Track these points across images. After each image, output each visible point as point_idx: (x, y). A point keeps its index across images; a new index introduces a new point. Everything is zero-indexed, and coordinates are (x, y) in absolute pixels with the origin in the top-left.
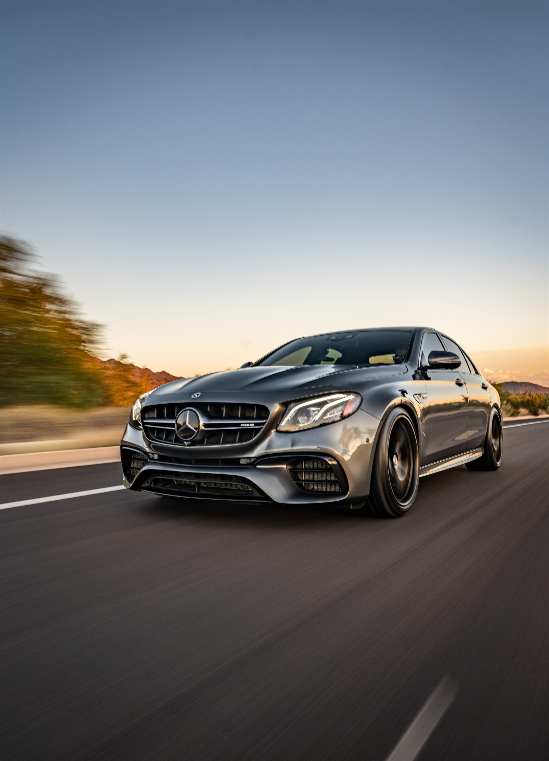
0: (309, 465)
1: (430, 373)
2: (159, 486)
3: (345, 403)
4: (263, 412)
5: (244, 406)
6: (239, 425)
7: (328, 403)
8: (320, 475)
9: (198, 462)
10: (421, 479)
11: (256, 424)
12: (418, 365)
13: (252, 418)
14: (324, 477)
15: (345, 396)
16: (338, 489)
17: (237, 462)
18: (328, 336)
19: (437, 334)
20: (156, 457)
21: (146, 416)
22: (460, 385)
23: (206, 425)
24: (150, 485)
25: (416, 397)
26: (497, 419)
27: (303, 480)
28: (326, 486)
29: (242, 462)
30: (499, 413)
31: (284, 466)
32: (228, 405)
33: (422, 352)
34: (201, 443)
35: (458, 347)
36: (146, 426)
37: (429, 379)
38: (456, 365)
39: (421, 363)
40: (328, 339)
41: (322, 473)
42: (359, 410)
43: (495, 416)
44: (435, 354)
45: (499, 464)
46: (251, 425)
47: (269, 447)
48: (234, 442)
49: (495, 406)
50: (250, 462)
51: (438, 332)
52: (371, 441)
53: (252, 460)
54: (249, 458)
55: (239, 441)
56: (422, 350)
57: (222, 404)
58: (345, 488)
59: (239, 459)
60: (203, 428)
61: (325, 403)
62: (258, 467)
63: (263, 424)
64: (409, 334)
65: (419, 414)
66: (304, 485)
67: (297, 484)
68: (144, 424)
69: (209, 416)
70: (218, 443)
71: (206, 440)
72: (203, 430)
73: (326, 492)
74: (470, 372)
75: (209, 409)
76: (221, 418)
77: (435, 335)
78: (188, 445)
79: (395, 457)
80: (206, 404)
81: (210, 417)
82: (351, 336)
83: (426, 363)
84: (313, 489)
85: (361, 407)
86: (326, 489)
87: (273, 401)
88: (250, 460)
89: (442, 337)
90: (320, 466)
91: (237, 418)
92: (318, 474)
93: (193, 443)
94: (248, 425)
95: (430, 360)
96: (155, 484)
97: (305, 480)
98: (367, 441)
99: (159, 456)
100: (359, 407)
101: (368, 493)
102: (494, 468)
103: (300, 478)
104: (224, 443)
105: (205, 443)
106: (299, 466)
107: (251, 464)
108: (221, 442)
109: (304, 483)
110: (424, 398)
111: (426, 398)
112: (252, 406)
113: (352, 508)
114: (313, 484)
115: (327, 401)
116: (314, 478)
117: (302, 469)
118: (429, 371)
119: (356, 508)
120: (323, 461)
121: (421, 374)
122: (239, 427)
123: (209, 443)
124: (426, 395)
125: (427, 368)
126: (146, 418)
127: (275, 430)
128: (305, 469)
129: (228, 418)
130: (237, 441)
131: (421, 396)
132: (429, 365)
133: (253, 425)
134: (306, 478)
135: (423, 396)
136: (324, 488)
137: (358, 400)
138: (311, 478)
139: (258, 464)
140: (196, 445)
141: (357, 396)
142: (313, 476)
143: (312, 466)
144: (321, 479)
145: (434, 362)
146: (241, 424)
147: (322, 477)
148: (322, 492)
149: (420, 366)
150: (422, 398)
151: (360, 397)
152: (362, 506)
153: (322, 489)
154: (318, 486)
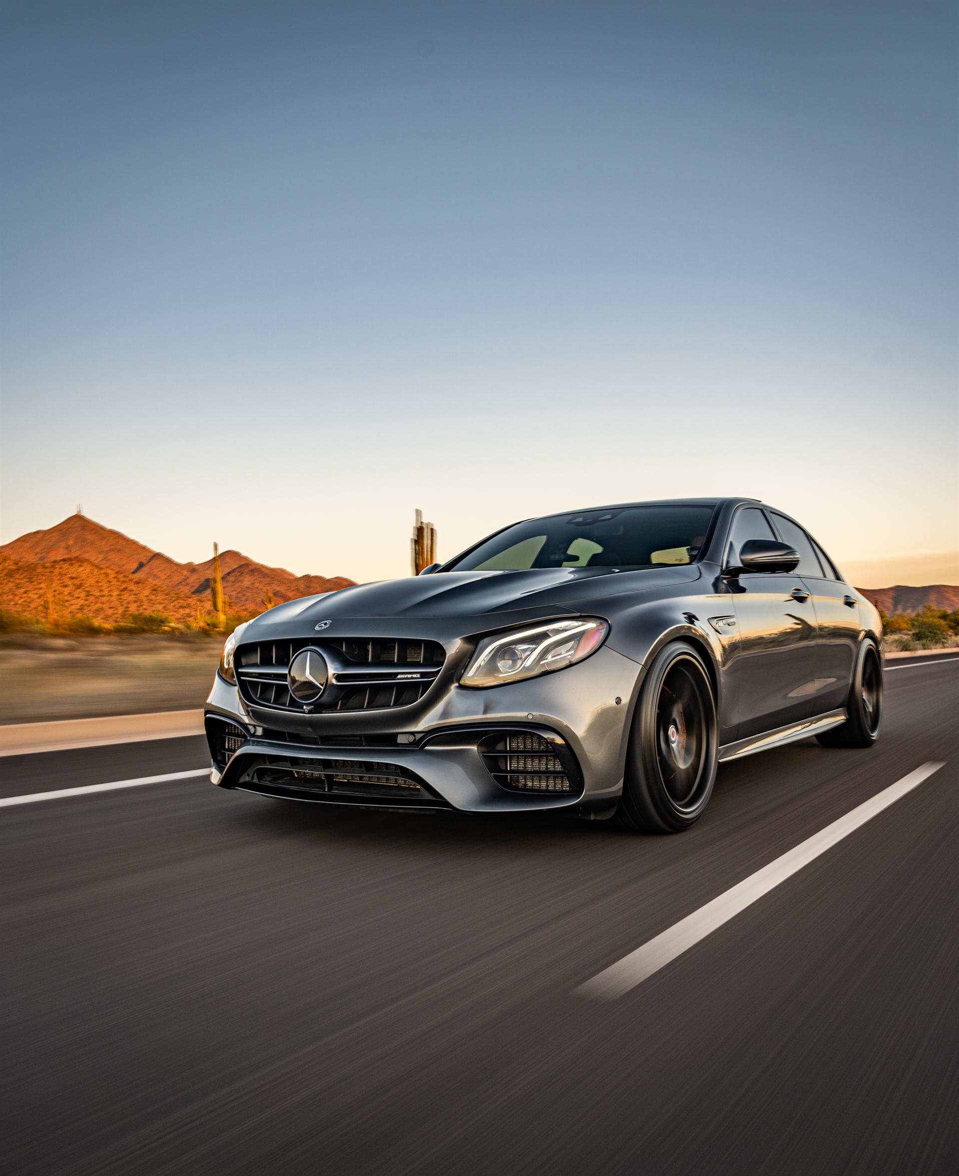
0: (517, 744)
1: (743, 580)
2: (266, 782)
3: (578, 637)
4: (435, 652)
5: (405, 644)
6: (394, 676)
7: (550, 636)
8: (537, 761)
9: (325, 740)
10: (721, 767)
11: (423, 675)
12: (722, 566)
13: (416, 665)
15: (580, 623)
16: (566, 786)
17: (391, 739)
18: (570, 517)
19: (761, 510)
20: (260, 731)
21: (244, 661)
22: (801, 600)
23: (339, 677)
24: (253, 779)
25: (714, 622)
26: (873, 657)
27: (506, 771)
28: (547, 782)
29: (401, 740)
30: (877, 647)
31: (475, 748)
32: (376, 642)
33: (731, 544)
34: (332, 707)
35: (802, 532)
36: (243, 678)
37: (742, 590)
38: (789, 566)
39: (728, 562)
40: (569, 523)
41: (540, 758)
42: (604, 646)
43: (869, 652)
44: (752, 546)
45: (875, 735)
46: (414, 676)
47: (445, 714)
48: (388, 706)
49: (870, 635)
50: (415, 740)
51: (765, 506)
52: (626, 700)
53: (418, 736)
54: (413, 733)
55: (396, 704)
56: (731, 539)
57: (366, 641)
58: (578, 785)
59: (395, 735)
60: (334, 682)
61: (545, 636)
62: (427, 748)
63: (435, 674)
64: (709, 511)
65: (718, 655)
66: (509, 781)
67: (495, 777)
68: (239, 675)
69: (344, 661)
70: (360, 708)
71: (340, 702)
72: (333, 685)
73: (547, 791)
74: (825, 576)
75: (344, 649)
76: (365, 664)
77: (759, 511)
78: (310, 712)
79: (672, 729)
80: (340, 640)
81: (346, 664)
82: (609, 517)
83: (736, 562)
84: (525, 785)
85: (607, 644)
86: (547, 786)
87: (451, 633)
88: (414, 736)
89: (772, 515)
90: (536, 746)
91: (391, 664)
92: (533, 761)
93: (319, 707)
94: (409, 676)
95: (744, 557)
96: (259, 778)
97: (511, 771)
98: (616, 703)
99: (265, 730)
100: (603, 643)
101: (620, 792)
102: (867, 743)
103: (503, 768)
104: (370, 706)
105: (338, 708)
106: (500, 747)
107: (415, 743)
108: (365, 705)
109: (509, 776)
110: (729, 625)
111: (734, 624)
112: (416, 644)
113: (592, 818)
114: (525, 778)
115: (547, 632)
116: (526, 768)
117: (506, 751)
118: (742, 576)
119: (600, 818)
120: (540, 737)
121: (727, 582)
122: (394, 679)
123: (344, 708)
124: (734, 618)
125: (737, 571)
126: (243, 664)
127: (457, 684)
128: (511, 751)
129: (376, 663)
130: (392, 705)
131: (723, 620)
132: (741, 565)
133: (419, 676)
134: (513, 768)
135: (727, 620)
136: (544, 784)
137: (602, 630)
138: (521, 767)
139: (428, 743)
140: (324, 711)
141: (601, 624)
142: (525, 763)
143: (522, 747)
144: (538, 768)
145: (750, 560)
146: (397, 674)
147: (539, 765)
148: (540, 791)
149: (725, 569)
150: (726, 624)
151: (606, 626)
152: (611, 814)
153: (540, 786)
154: (532, 780)
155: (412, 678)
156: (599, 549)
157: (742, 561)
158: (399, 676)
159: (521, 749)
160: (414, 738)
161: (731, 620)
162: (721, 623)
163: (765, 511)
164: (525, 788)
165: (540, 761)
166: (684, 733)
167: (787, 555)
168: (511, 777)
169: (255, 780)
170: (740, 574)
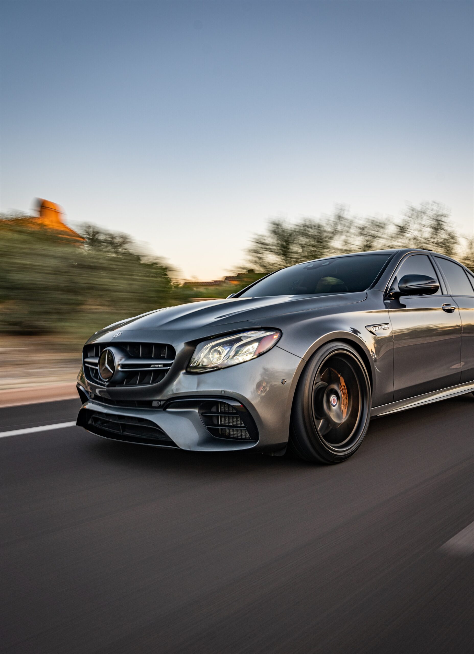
1: (403, 300)
3: (259, 340)
4: (172, 350)
5: (158, 346)
6: (149, 365)
7: (243, 341)
8: (235, 419)
10: (373, 419)
11: (165, 365)
12: (386, 292)
13: (163, 358)
14: (240, 421)
15: (262, 332)
16: (248, 435)
17: (149, 404)
19: (428, 256)
21: (89, 355)
22: (450, 311)
23: (123, 366)
25: (371, 328)
27: (218, 425)
28: (241, 432)
29: (155, 404)
31: (196, 411)
32: (144, 345)
33: (396, 277)
34: (120, 383)
35: (461, 268)
36: (86, 365)
38: (433, 291)
39: (391, 289)
40: (305, 268)
42: (275, 347)
44: (406, 279)
46: (160, 366)
47: (176, 389)
48: (148, 383)
50: (161, 404)
51: (431, 253)
52: (289, 381)
53: (162, 403)
55: (153, 382)
56: (396, 274)
57: (140, 344)
58: (255, 437)
59: (151, 402)
60: (119, 368)
62: (168, 410)
63: (170, 365)
66: (220, 431)
67: (209, 429)
68: (85, 362)
69: (128, 356)
70: (135, 384)
71: (125, 381)
72: (119, 371)
73: (241, 439)
75: (128, 349)
76: (137, 358)
77: (426, 256)
78: (108, 386)
79: (333, 398)
81: (128, 358)
83: (397, 289)
84: (229, 433)
85: (277, 345)
86: (241, 435)
87: (179, 340)
88: (160, 402)
91: (150, 358)
92: (233, 419)
94: (157, 366)
95: (400, 286)
96: (95, 423)
97: (221, 425)
98: (282, 383)
100: (275, 345)
101: (288, 441)
103: (215, 422)
104: (140, 383)
105: (124, 384)
106: (214, 409)
107: (160, 407)
108: (138, 382)
111: (387, 328)
112: (164, 346)
113: (272, 455)
114: (229, 429)
115: (241, 338)
116: (230, 423)
117: (217, 412)
119: (277, 455)
120: (229, 405)
121: (390, 301)
122: (149, 367)
123: (127, 385)
124: (388, 325)
125: (397, 296)
126: (89, 356)
127: (185, 371)
128: (221, 413)
129: (143, 357)
130: (150, 382)
131: (380, 327)
132: (399, 291)
133: (162, 366)
134: (222, 423)
135: (382, 326)
137: (276, 337)
138: (227, 423)
139: (167, 407)
140: (117, 386)
141: (277, 332)
142: (229, 420)
143: (227, 409)
144: (236, 424)
145: (405, 287)
146: (151, 364)
147: (237, 422)
148: (237, 438)
149: (389, 293)
150: (381, 329)
151: (279, 334)
152: (283, 453)
153: (237, 435)
154: (233, 431)
155: (159, 367)
157: (399, 288)
158: (152, 366)
160: (160, 403)
161: (386, 326)
162: (377, 328)
163: (430, 257)
164: (229, 436)
165: (237, 419)
166: (346, 399)
167: (429, 284)
168: (221, 429)
169: (93, 423)
170: (400, 296)
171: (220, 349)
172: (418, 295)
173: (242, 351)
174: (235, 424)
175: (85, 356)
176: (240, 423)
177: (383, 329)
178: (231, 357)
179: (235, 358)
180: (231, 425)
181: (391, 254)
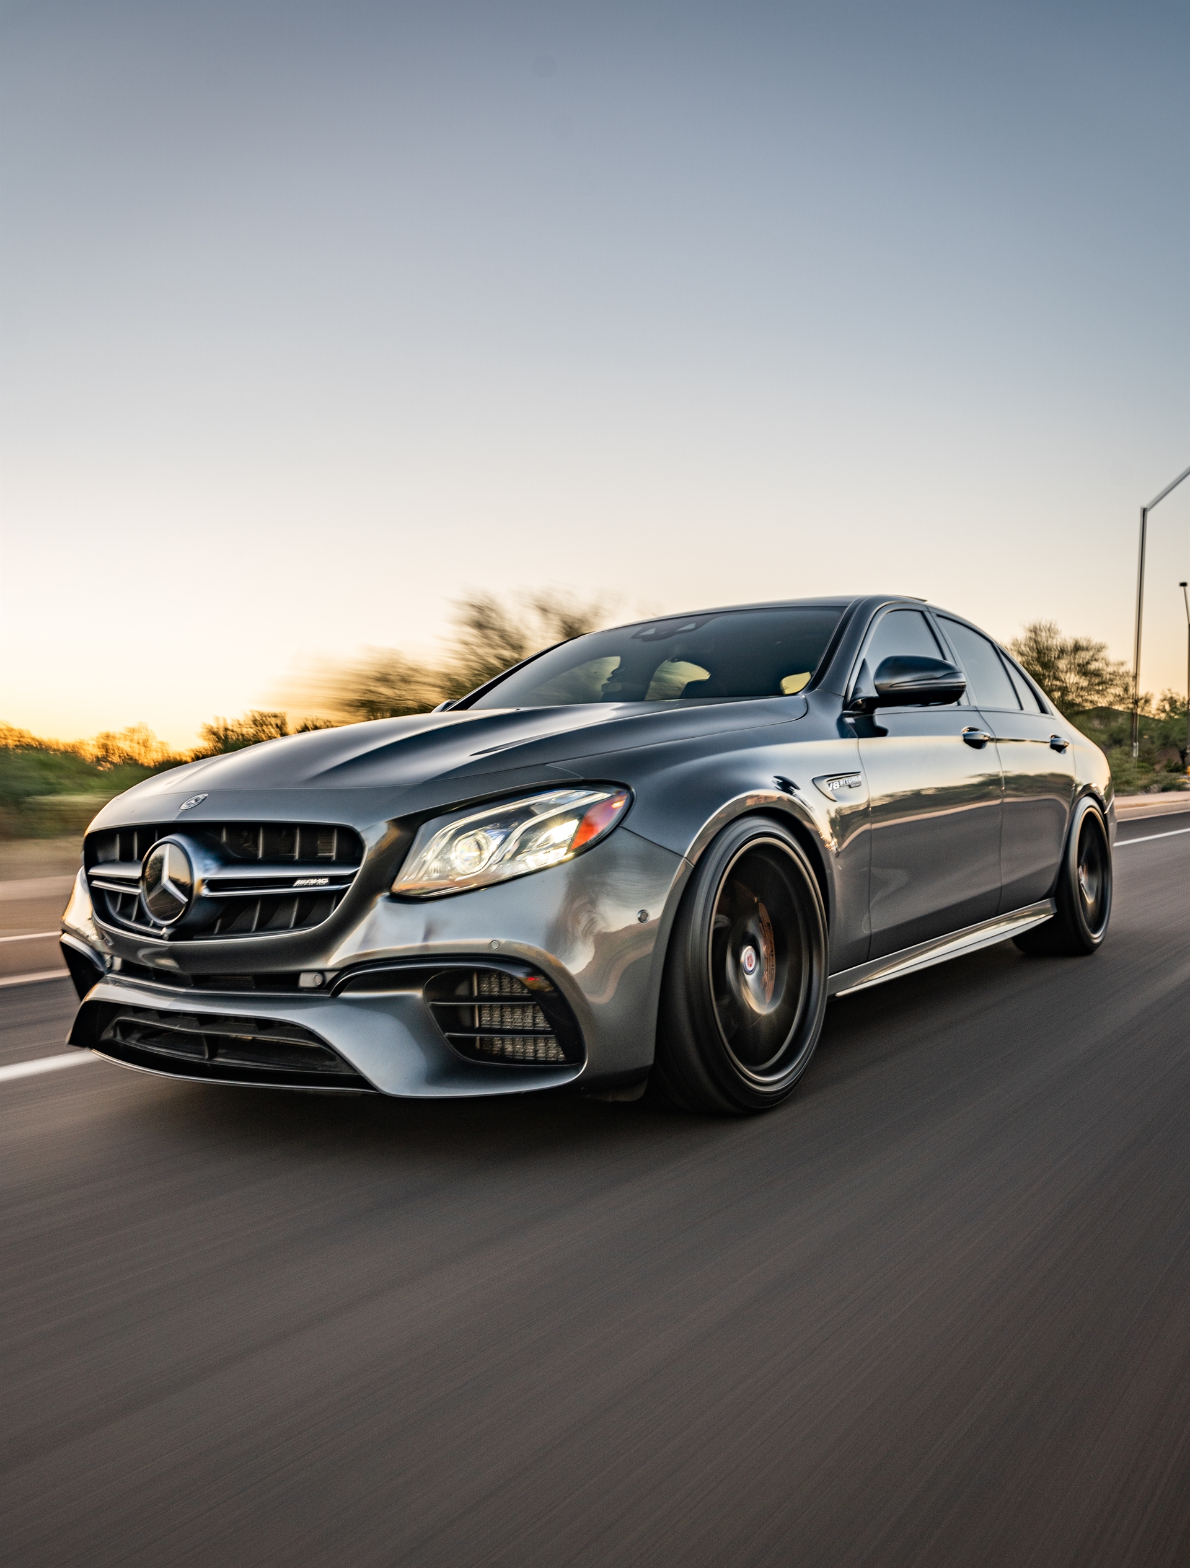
0: (491, 987)
1: (881, 717)
2: (133, 1042)
3: (579, 813)
4: (351, 843)
5: (310, 830)
6: (290, 881)
7: (537, 815)
8: (518, 1012)
9: (199, 981)
10: (835, 1004)
11: (334, 880)
12: (846, 696)
13: (326, 863)
14: (530, 1017)
15: (584, 793)
16: (555, 1054)
17: (291, 981)
18: (639, 628)
19: (922, 613)
20: (117, 964)
21: (101, 856)
22: (978, 744)
23: (213, 885)
24: (115, 1036)
25: (824, 784)
26: (1095, 824)
27: (472, 1029)
28: (535, 1044)
29: (306, 981)
30: (1102, 810)
31: (418, 994)
32: (273, 828)
33: (864, 663)
34: (205, 930)
35: (988, 645)
36: (96, 883)
37: (882, 732)
38: (952, 695)
39: (856, 691)
40: (635, 637)
41: (524, 1009)
42: (620, 831)
43: (1090, 817)
44: (893, 666)
45: (1097, 937)
46: (320, 881)
47: (366, 940)
48: (285, 927)
49: (1088, 791)
50: (324, 982)
51: (927, 607)
52: (655, 913)
53: (330, 976)
54: (322, 972)
55: (300, 923)
56: (863, 656)
57: (257, 826)
58: (574, 1054)
59: (296, 975)
60: (205, 892)
61: (527, 813)
62: (344, 995)
63: (349, 878)
64: (834, 614)
65: (825, 831)
66: (476, 1046)
67: (452, 1039)
68: (90, 879)
69: (225, 859)
70: (246, 931)
71: (219, 922)
72: (202, 899)
73: (536, 1061)
74: (1022, 708)
75: (223, 840)
76: (251, 861)
77: (918, 615)
78: (171, 938)
79: (747, 952)
80: (217, 826)
81: (226, 862)
82: (691, 626)
83: (869, 690)
84: (503, 1049)
85: (625, 824)
86: (536, 1051)
87: (373, 814)
88: (324, 976)
89: (939, 620)
90: (506, 991)
91: (290, 863)
92: (513, 1013)
93: (184, 931)
94: (313, 881)
95: (880, 683)
97: (481, 1030)
98: (640, 919)
99: (125, 963)
100: (618, 825)
101: (650, 1061)
102: (1087, 949)
103: (467, 1022)
104: (262, 927)
105: (216, 931)
106: (462, 990)
107: (324, 987)
108: (254, 926)
109: (478, 1038)
110: (850, 786)
111: (858, 785)
112: (327, 829)
113: (610, 1099)
114: (503, 1040)
115: (532, 808)
116: (504, 1022)
117: (470, 997)
118: (878, 711)
119: (623, 1098)
120: (511, 977)
121: (855, 720)
122: (291, 887)
123: (225, 931)
124: (859, 776)
125: (871, 704)
127: (387, 894)
128: (478, 999)
129: (270, 861)
130: (292, 925)
131: (841, 780)
132: (876, 695)
133: (326, 881)
134: (484, 1022)
135: (847, 779)
136: (530, 1049)
137: (619, 805)
138: (496, 1023)
139: (343, 987)
140: (195, 937)
141: (619, 793)
142: (502, 1016)
143: (496, 989)
144: (521, 1024)
145: (891, 686)
146: (295, 879)
147: (523, 1019)
148: (524, 1061)
149: (852, 701)
150: (844, 786)
151: (625, 797)
152: (639, 1092)
153: (524, 1053)
154: (513, 1044)
155: (317, 885)
156: (702, 674)
157: (877, 688)
158: (299, 882)
159: (496, 993)
160: (322, 978)
161: (854, 779)
162: (836, 785)
163: (927, 614)
164: (502, 1056)
165: (524, 1012)
166: (772, 955)
167: (945, 679)
168: (481, 1039)
169: (119, 1038)
170: (876, 708)
171: (480, 835)
172: (919, 705)
173: (536, 841)
174: (519, 1025)
175: (91, 861)
176: (531, 1021)
177: (848, 787)
178: (508, 856)
179: (519, 858)
180: (508, 1027)
181: (846, 607)
